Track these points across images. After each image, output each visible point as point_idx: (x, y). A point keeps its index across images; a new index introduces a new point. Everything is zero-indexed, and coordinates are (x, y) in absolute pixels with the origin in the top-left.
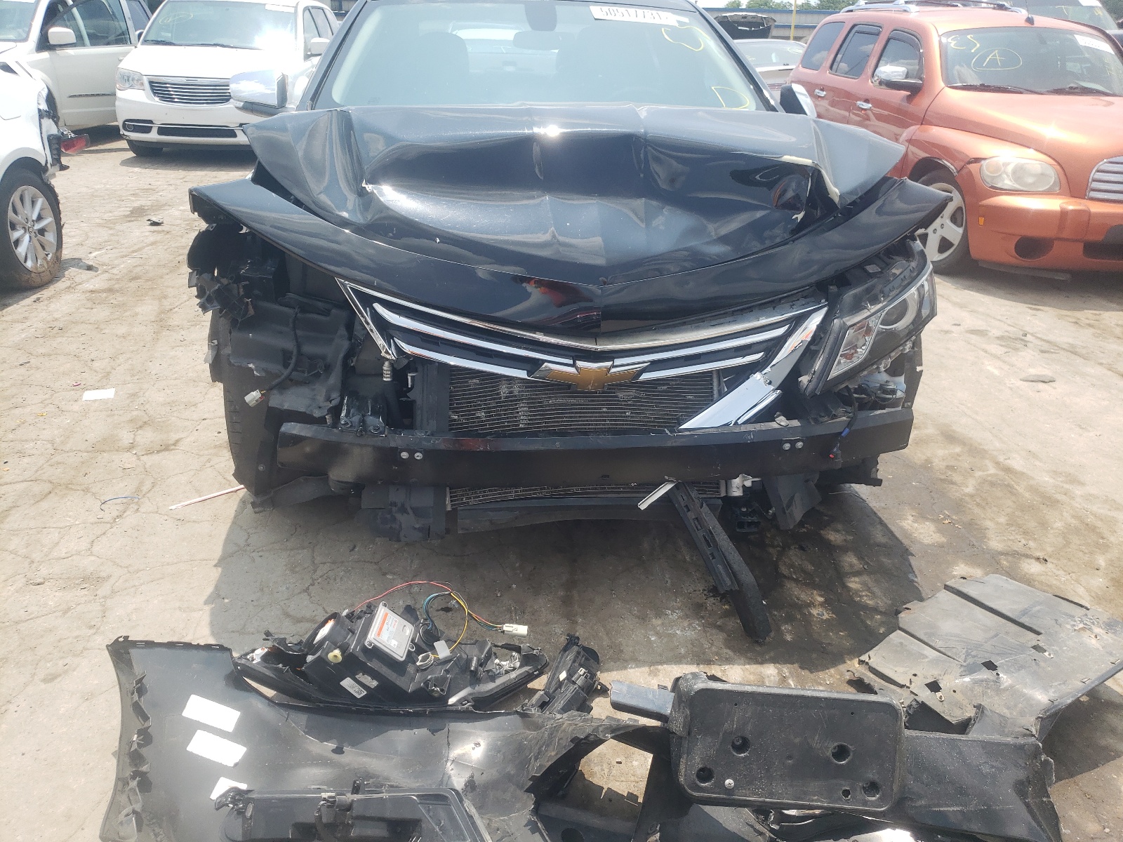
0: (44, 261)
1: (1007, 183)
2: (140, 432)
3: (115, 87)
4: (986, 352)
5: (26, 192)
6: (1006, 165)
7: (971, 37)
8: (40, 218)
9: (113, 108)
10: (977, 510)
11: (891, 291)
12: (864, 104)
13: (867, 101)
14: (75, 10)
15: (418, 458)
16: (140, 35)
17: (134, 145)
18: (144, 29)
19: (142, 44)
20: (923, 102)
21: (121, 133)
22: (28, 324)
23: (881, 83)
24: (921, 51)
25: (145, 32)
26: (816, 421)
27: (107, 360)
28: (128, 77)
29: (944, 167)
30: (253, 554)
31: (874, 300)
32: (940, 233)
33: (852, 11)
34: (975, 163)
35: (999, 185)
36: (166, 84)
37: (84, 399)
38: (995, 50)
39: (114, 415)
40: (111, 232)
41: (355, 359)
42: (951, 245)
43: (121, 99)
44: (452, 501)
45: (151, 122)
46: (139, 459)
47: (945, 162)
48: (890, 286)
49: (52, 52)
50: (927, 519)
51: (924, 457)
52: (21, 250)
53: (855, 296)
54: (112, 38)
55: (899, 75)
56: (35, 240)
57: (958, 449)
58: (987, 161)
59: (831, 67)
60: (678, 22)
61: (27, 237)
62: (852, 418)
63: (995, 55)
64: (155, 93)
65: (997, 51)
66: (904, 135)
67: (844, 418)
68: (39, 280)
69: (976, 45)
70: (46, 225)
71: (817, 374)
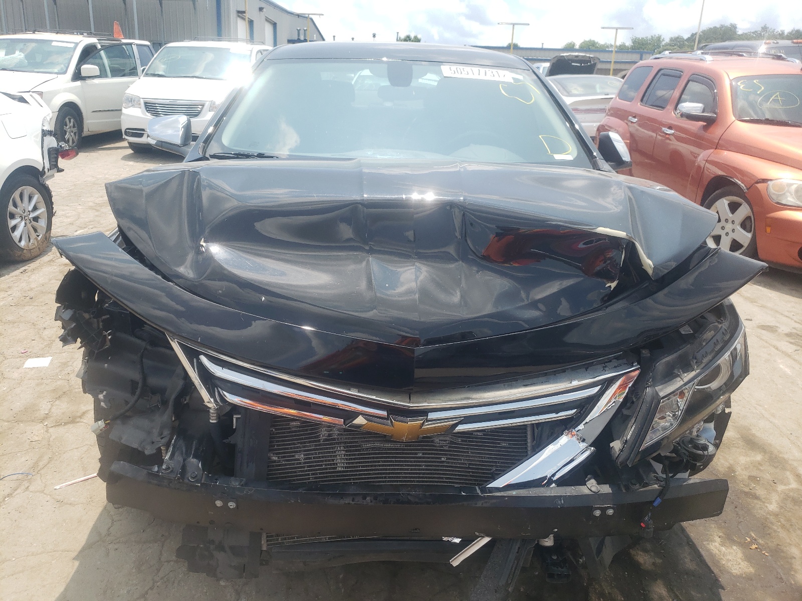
0: (35, 240)
1: (790, 200)
2: (57, 402)
3: (121, 106)
4: (777, 349)
5: (25, 191)
6: (790, 185)
7: (757, 82)
8: (35, 208)
9: (119, 119)
10: (782, 534)
11: (703, 357)
12: (668, 130)
13: (670, 128)
14: (102, 53)
15: (231, 507)
16: (143, 70)
17: (132, 146)
18: (147, 66)
19: (144, 76)
20: (716, 132)
21: (123, 137)
22: (9, 293)
23: (682, 115)
24: (715, 91)
25: (147, 67)
26: (627, 488)
27: (55, 329)
28: (132, 99)
29: (735, 184)
30: (110, 546)
31: (687, 368)
32: (732, 236)
33: (659, 58)
34: (763, 183)
35: (784, 202)
36: (155, 104)
37: (24, 367)
38: (776, 93)
39: (42, 384)
40: (97, 213)
41: (188, 398)
42: (741, 246)
43: (124, 114)
44: (267, 541)
45: (143, 130)
46: (47, 431)
47: (736, 180)
48: (702, 352)
49: (83, 81)
50: (733, 542)
51: (727, 464)
52: (16, 235)
53: (668, 363)
54: (127, 71)
55: (698, 110)
56: (29, 226)
57: (759, 457)
58: (773, 182)
59: (642, 100)
60: (514, 79)
61: (23, 224)
62: (664, 487)
63: (777, 96)
64: (147, 111)
65: (778, 93)
66: (701, 155)
67: (656, 486)
68: (30, 255)
69: (761, 88)
70: (40, 214)
71: (629, 443)
